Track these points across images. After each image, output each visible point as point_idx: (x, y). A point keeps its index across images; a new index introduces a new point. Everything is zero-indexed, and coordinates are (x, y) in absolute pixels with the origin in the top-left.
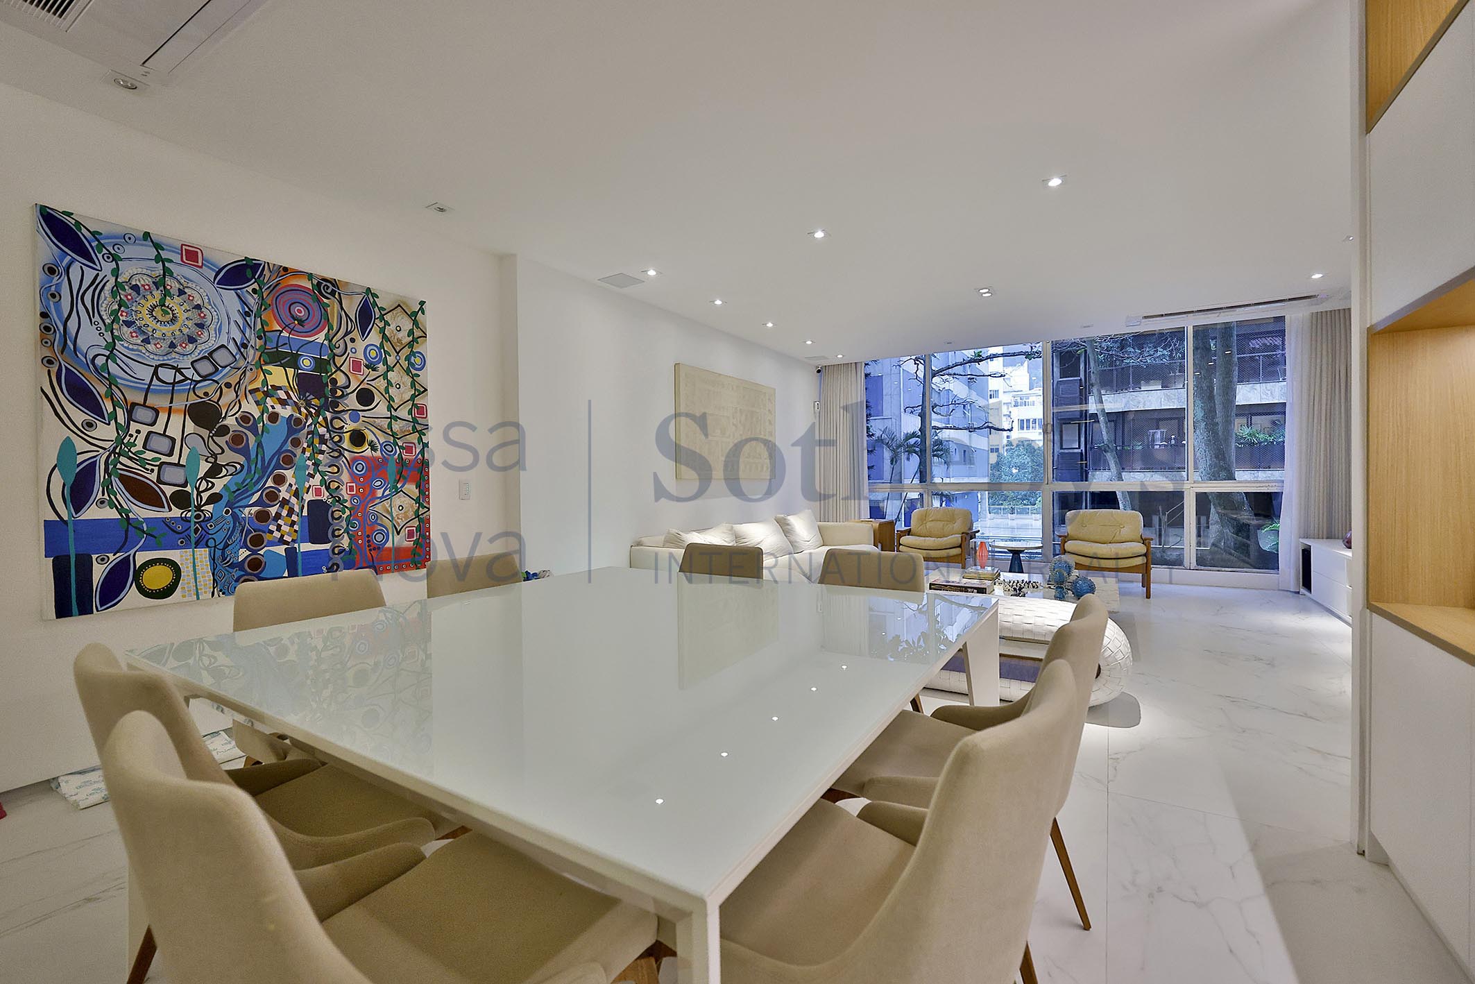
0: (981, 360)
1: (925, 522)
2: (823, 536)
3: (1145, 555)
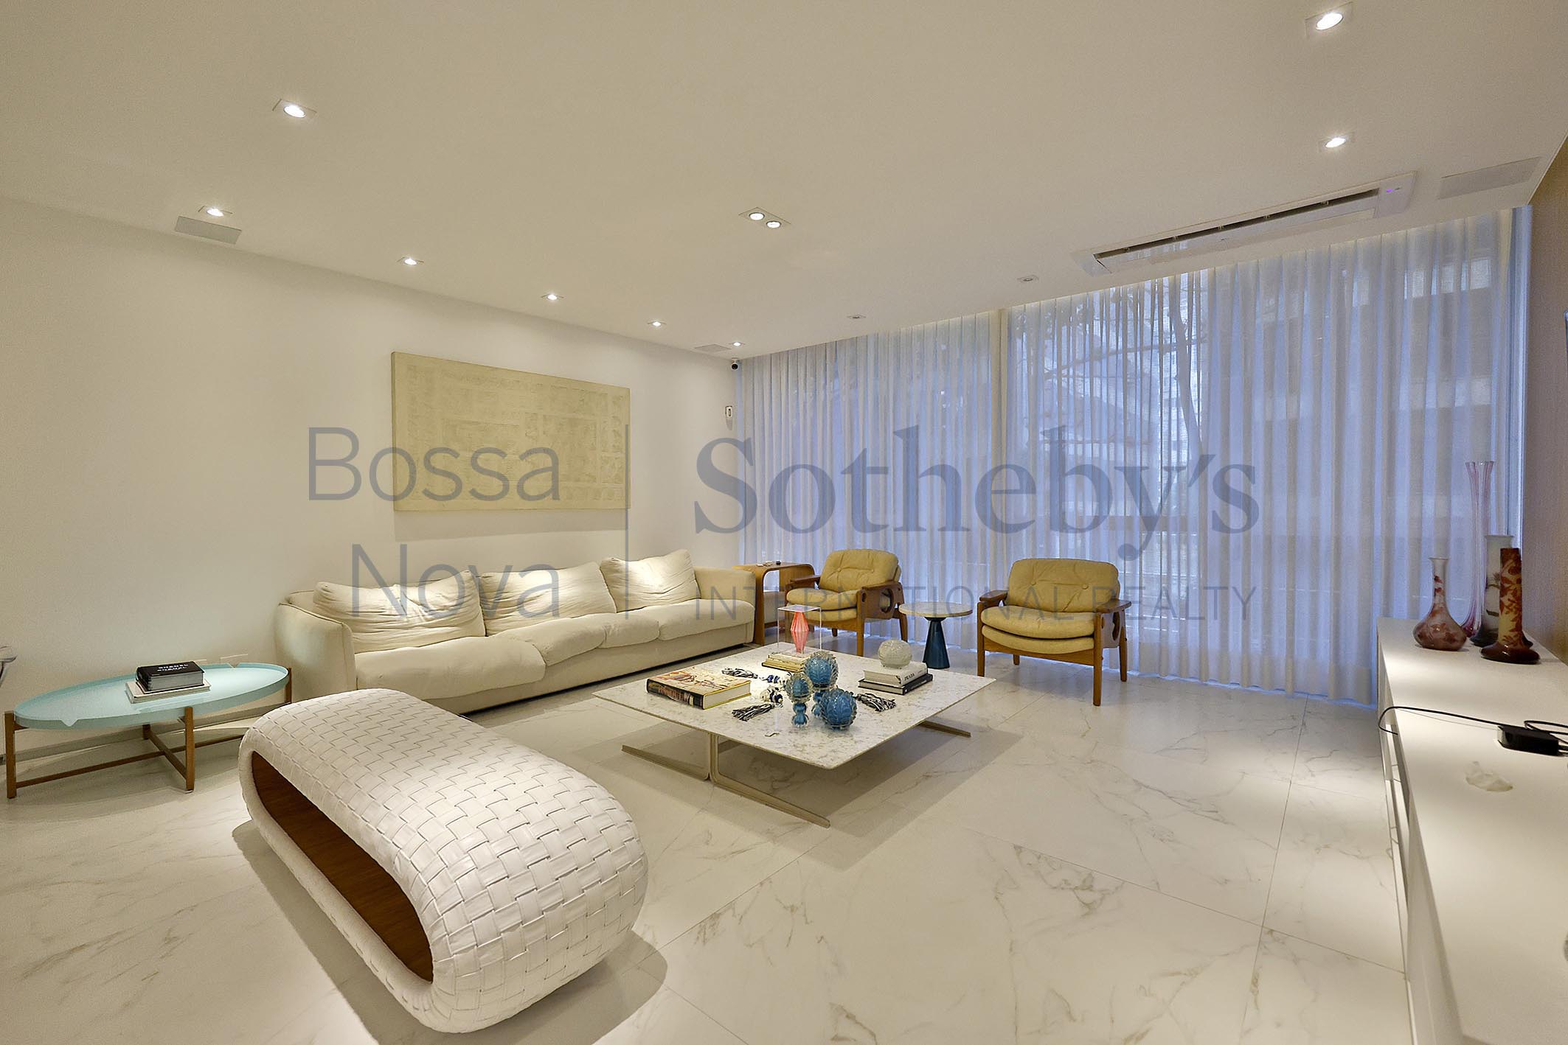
1: (839, 569)
2: (700, 585)
3: (1092, 636)
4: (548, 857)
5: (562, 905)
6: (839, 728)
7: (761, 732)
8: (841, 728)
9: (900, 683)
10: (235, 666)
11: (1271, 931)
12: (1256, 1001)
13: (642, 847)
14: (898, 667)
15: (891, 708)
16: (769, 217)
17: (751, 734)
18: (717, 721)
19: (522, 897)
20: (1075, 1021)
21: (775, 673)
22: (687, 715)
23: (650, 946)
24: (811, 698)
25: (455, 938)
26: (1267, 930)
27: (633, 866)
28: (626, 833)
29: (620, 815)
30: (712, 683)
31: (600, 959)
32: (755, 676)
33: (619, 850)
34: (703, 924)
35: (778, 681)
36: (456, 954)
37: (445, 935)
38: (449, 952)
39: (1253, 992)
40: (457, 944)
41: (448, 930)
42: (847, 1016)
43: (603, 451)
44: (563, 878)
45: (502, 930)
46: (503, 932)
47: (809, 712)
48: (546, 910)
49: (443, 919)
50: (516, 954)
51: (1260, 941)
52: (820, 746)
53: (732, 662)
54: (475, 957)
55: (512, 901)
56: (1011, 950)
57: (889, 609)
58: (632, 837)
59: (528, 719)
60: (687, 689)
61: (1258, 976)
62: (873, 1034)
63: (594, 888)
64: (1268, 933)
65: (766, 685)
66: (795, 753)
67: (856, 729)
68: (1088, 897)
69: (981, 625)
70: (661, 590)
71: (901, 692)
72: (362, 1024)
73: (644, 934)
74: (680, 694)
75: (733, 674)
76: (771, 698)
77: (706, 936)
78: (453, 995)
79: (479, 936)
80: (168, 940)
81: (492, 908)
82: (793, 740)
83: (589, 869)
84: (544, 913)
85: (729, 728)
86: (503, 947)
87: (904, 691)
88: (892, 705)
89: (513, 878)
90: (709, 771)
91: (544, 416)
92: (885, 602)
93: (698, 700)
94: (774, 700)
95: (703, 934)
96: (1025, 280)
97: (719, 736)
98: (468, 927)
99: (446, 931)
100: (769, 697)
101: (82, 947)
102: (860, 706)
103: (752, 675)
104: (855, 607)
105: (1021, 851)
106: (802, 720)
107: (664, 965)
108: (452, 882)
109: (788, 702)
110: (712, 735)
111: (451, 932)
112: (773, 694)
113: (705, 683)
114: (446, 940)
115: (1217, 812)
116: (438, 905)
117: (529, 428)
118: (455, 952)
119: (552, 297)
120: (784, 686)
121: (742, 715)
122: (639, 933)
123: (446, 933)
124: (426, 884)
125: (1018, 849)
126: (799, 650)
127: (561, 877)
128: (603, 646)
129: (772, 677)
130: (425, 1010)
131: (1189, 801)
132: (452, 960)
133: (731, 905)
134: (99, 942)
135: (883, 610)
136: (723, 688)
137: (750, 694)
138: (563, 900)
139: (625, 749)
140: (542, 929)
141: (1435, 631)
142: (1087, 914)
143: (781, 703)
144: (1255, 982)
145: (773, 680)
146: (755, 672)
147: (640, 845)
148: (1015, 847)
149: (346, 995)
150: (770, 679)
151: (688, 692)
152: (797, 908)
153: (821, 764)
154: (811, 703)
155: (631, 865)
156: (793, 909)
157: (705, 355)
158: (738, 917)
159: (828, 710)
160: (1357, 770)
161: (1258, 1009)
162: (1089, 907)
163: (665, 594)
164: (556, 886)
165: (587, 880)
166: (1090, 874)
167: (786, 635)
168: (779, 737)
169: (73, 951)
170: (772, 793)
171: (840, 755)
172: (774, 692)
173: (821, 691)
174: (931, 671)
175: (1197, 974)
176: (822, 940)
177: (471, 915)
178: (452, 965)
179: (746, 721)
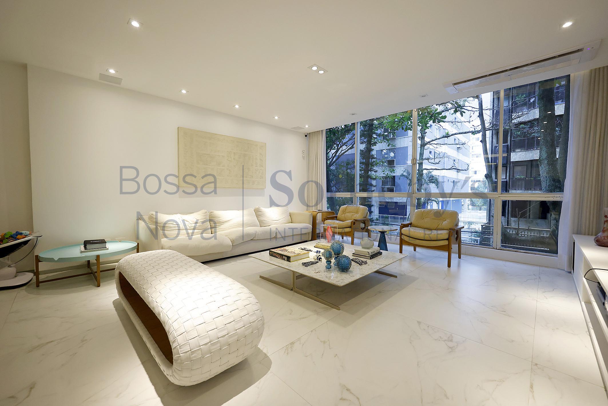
0: (449, 136)
1: (345, 213)
2: (291, 218)
3: (448, 239)
4: (222, 315)
5: (227, 336)
6: (344, 271)
7: (313, 271)
8: (345, 271)
9: (369, 255)
10: (120, 242)
11: (536, 364)
12: (533, 396)
13: (262, 314)
14: (368, 248)
15: (365, 264)
16: (319, 69)
17: (309, 272)
18: (296, 266)
19: (211, 331)
20: (449, 399)
21: (319, 250)
22: (284, 264)
23: (265, 354)
24: (333, 259)
25: (182, 347)
26: (534, 364)
27: (258, 321)
28: (255, 307)
29: (253, 300)
30: (294, 252)
31: (244, 359)
32: (311, 251)
33: (252, 314)
34: (287, 346)
35: (320, 253)
36: (182, 353)
37: (178, 346)
38: (179, 353)
39: (531, 392)
40: (182, 349)
41: (179, 344)
42: (347, 390)
43: (256, 166)
44: (228, 324)
45: (201, 345)
46: (202, 345)
47: (332, 264)
48: (220, 337)
49: (177, 339)
50: (207, 355)
51: (532, 368)
52: (337, 277)
53: (302, 246)
54: (190, 355)
55: (206, 333)
56: (418, 365)
57: (364, 228)
58: (258, 309)
59: (225, 265)
60: (284, 254)
61: (533, 384)
62: (358, 399)
63: (241, 329)
64: (535, 365)
65: (316, 254)
66: (327, 280)
67: (352, 272)
68: (451, 344)
69: (401, 234)
70: (277, 219)
71: (369, 258)
72: (149, 379)
73: (263, 349)
74: (281, 256)
75: (303, 250)
76: (317, 259)
77: (288, 352)
78: (180, 371)
79: (191, 347)
80: (83, 341)
81: (198, 335)
82: (326, 275)
83: (239, 321)
84: (220, 338)
85: (300, 269)
86: (201, 352)
87: (370, 258)
88: (366, 263)
89: (207, 323)
90: (292, 287)
91: (234, 153)
92: (363, 225)
93: (288, 259)
94: (318, 260)
95: (287, 350)
96: (422, 96)
97: (297, 272)
98: (187, 343)
99: (178, 344)
100: (316, 258)
101: (52, 341)
102: (353, 263)
103: (310, 250)
104: (351, 227)
105: (420, 324)
106: (329, 268)
107: (270, 363)
108: (182, 324)
109: (324, 260)
110: (294, 272)
111: (180, 344)
112: (318, 257)
113: (291, 252)
114: (178, 348)
115: (505, 312)
116: (176, 333)
117: (228, 157)
118: (181, 353)
119: (237, 106)
120: (323, 255)
121: (305, 264)
122: (261, 349)
123: (178, 345)
124: (171, 324)
125: (419, 323)
126: (328, 242)
127: (227, 324)
128: (254, 239)
129: (318, 251)
130: (171, 376)
131: (492, 306)
132: (180, 356)
133: (299, 339)
134: (58, 340)
135: (361, 229)
136: (299, 255)
137: (309, 257)
138: (228, 334)
139: (261, 277)
140: (219, 345)
141: (605, 239)
142: (450, 352)
143: (321, 261)
144: (532, 387)
145: (318, 252)
146: (311, 249)
147: (261, 313)
148: (418, 322)
149: (144, 367)
150: (317, 252)
151: (285, 256)
152: (326, 342)
153: (337, 284)
154: (333, 260)
155: (257, 321)
156: (324, 342)
157: (294, 131)
158: (302, 344)
159: (340, 263)
160: (566, 297)
161: (534, 399)
162: (452, 349)
163: (279, 221)
164: (225, 327)
165: (238, 326)
166: (451, 335)
167: (324, 236)
168: (320, 273)
169: (48, 343)
170: (317, 296)
171: (345, 281)
172: (318, 256)
173: (337, 256)
174: (381, 251)
175: (504, 381)
176: (336, 356)
177: (189, 338)
178: (180, 358)
179: (307, 267)
